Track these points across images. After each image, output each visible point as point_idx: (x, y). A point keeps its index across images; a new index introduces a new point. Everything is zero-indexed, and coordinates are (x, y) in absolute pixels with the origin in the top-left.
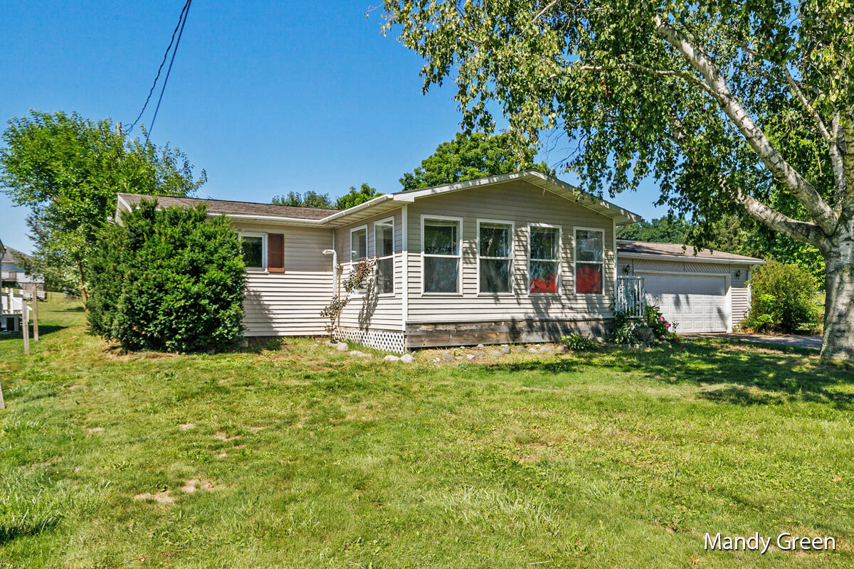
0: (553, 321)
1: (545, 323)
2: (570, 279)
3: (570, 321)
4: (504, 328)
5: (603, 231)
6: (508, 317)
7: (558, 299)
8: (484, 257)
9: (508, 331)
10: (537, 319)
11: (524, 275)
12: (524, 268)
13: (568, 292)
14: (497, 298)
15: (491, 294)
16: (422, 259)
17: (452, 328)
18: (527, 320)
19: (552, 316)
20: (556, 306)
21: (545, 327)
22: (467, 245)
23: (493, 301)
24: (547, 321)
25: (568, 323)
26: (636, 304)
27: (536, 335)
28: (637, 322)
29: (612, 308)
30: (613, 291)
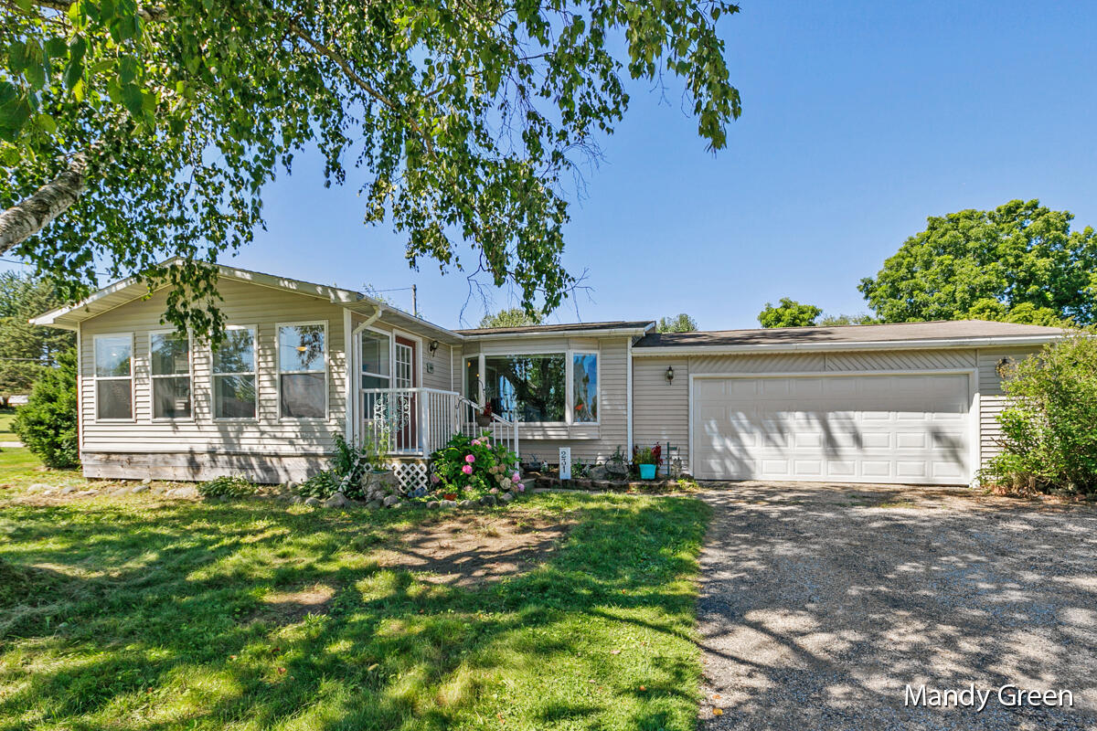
0: (245, 454)
1: (234, 458)
2: (272, 397)
3: (270, 456)
4: (182, 461)
5: (325, 323)
6: (186, 448)
7: (254, 424)
8: (157, 376)
9: (186, 464)
10: (223, 451)
11: (206, 395)
12: (208, 385)
13: (268, 416)
14: (174, 425)
15: (169, 419)
16: (94, 383)
17: (124, 458)
18: (209, 452)
19: (245, 449)
20: (251, 435)
21: (235, 462)
22: (140, 363)
23: (170, 428)
24: (238, 454)
25: (268, 459)
26: (407, 436)
27: (223, 472)
28: (407, 461)
29: (340, 440)
30: (346, 413)
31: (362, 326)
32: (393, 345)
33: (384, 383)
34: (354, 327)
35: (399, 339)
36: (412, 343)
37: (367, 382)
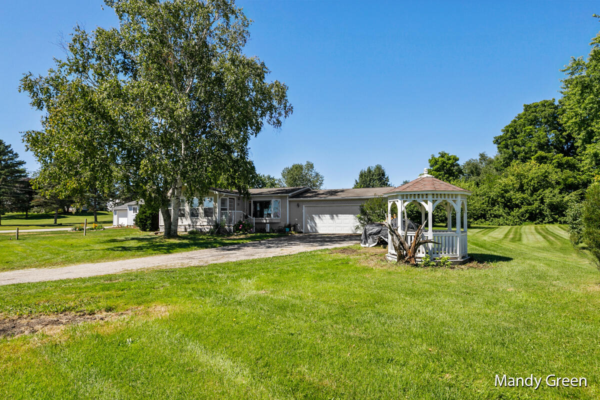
2: (202, 213)
3: (201, 226)
5: (213, 197)
6: (184, 224)
7: (199, 219)
9: (184, 228)
11: (188, 212)
12: (188, 210)
13: (202, 217)
21: (194, 227)
24: (195, 225)
26: (230, 221)
27: (191, 229)
28: (229, 226)
29: (216, 222)
30: (217, 215)
31: (221, 197)
32: (228, 200)
33: (226, 209)
34: (219, 198)
35: (230, 198)
36: (234, 199)
37: (222, 209)
